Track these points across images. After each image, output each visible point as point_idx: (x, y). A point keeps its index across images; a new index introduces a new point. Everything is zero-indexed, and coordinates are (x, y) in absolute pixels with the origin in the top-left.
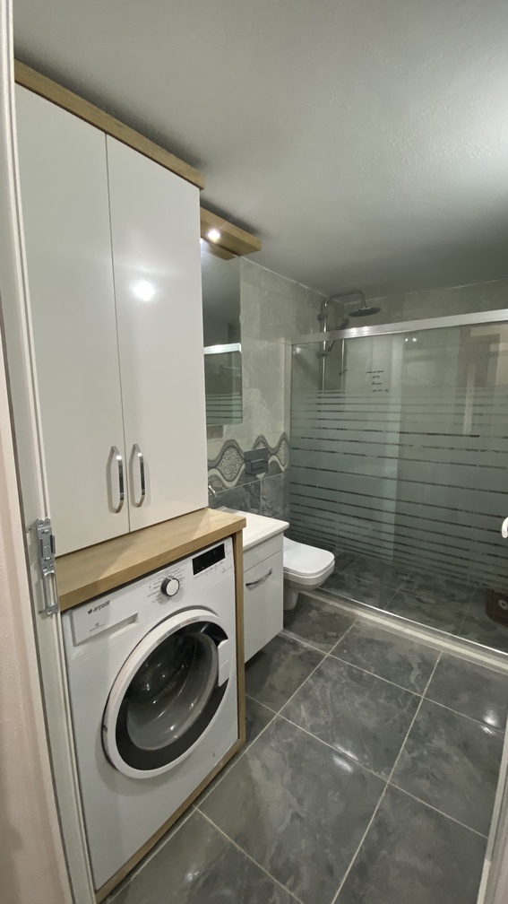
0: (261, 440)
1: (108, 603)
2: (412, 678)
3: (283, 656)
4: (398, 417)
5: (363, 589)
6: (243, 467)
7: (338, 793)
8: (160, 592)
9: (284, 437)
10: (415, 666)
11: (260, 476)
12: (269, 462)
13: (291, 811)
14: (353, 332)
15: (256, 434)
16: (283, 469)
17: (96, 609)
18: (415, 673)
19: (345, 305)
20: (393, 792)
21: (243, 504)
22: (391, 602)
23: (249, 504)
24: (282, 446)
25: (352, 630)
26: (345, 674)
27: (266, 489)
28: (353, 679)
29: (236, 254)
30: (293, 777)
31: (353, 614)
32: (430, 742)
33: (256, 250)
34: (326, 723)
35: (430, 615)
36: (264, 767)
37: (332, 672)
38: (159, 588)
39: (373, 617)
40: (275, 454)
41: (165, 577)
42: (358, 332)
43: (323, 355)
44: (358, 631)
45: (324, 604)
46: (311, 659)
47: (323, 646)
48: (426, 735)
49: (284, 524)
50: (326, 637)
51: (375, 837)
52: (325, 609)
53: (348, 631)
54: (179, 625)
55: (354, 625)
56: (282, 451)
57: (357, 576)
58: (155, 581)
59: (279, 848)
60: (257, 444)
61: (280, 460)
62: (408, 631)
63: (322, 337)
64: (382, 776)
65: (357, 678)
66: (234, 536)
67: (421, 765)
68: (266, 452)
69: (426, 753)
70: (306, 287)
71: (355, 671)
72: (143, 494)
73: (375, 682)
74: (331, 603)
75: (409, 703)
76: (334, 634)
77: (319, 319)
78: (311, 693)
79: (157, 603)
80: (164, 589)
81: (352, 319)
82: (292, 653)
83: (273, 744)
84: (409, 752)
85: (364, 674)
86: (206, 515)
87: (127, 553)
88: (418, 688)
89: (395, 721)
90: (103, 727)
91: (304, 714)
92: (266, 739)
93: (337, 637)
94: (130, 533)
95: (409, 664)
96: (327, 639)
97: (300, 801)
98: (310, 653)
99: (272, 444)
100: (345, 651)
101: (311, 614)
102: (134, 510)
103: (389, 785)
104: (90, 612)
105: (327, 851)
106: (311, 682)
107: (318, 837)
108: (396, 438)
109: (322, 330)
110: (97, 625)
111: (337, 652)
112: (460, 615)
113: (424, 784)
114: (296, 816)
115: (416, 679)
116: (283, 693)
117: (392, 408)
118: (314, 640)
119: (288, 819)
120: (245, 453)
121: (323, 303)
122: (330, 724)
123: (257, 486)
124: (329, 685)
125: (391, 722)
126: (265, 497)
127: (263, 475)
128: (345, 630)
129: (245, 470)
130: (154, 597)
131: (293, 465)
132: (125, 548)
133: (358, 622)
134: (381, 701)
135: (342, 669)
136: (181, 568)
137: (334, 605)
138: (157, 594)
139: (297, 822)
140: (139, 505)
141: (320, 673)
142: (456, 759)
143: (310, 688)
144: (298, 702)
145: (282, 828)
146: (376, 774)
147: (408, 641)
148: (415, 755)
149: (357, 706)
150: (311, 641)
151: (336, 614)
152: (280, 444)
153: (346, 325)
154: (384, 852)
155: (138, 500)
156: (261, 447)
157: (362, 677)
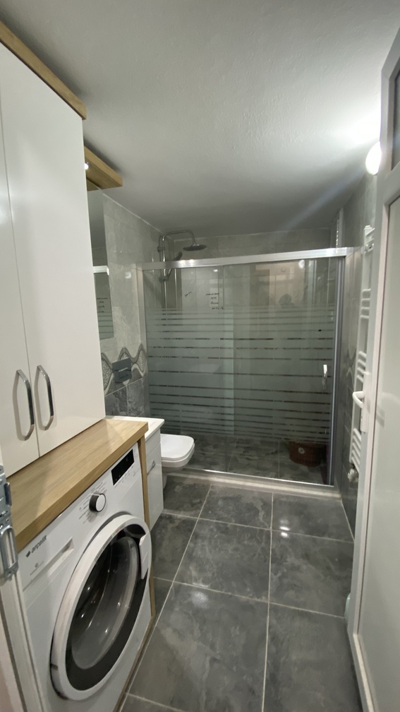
0: (125, 351)
1: (45, 538)
2: (261, 518)
3: (163, 531)
4: (231, 328)
5: (209, 460)
6: (112, 376)
7: (238, 628)
8: (89, 511)
9: (141, 348)
10: (260, 509)
11: (126, 383)
12: (132, 370)
13: (208, 658)
15: (120, 346)
16: (142, 374)
17: (34, 549)
18: (262, 514)
20: (275, 609)
21: (114, 409)
22: (231, 466)
23: (118, 409)
24: (141, 355)
25: (210, 494)
26: (215, 530)
27: (131, 393)
28: (222, 532)
30: (201, 629)
31: (208, 481)
32: (286, 561)
33: (119, 185)
34: (213, 574)
35: (258, 468)
36: (175, 630)
37: (205, 532)
38: (88, 507)
40: (135, 363)
41: (92, 494)
42: (187, 263)
43: (164, 280)
44: (214, 493)
45: (185, 478)
46: (187, 526)
47: (193, 513)
48: (282, 557)
49: (160, 422)
50: (193, 505)
51: (274, 649)
52: (186, 482)
53: (208, 495)
54: (111, 537)
55: (210, 489)
56: (140, 359)
58: (84, 501)
59: (208, 694)
60: (121, 356)
61: (140, 367)
62: (249, 484)
63: (159, 266)
64: (263, 600)
65: (224, 530)
66: (139, 442)
67: (285, 581)
68: (129, 362)
69: (285, 570)
70: (148, 224)
71: (221, 526)
72: (52, 414)
73: (238, 530)
74: (190, 476)
75: (264, 537)
76: (198, 500)
77: (159, 251)
78: (194, 554)
79: (87, 521)
80: (93, 507)
81: (185, 253)
82: (170, 526)
83: (177, 609)
84: (275, 574)
85: (228, 526)
86: (108, 427)
88: (267, 525)
89: (259, 555)
90: (52, 666)
91: (194, 573)
92: (170, 607)
93: (201, 503)
94: (40, 458)
95: (255, 508)
96: (194, 506)
97: (212, 647)
98: (184, 522)
99: (133, 354)
100: (210, 512)
101: (176, 490)
102: (42, 433)
103: (270, 604)
104: (28, 555)
105: (245, 677)
106: (192, 545)
107: (234, 668)
108: (230, 344)
109: (161, 260)
110: (37, 566)
111: (205, 514)
112: (276, 464)
113: (291, 594)
114: (213, 660)
115: (263, 518)
116: (172, 561)
117: (226, 322)
118: (184, 510)
119: (207, 665)
120: (113, 364)
121: (161, 237)
122: (216, 575)
123: (124, 392)
124: (206, 543)
125: (257, 556)
126: (130, 400)
127: (128, 381)
128: (205, 495)
129: (114, 379)
130: (85, 517)
131: (151, 371)
133: (212, 486)
134: (246, 542)
135: (212, 527)
136: (104, 482)
137: (193, 477)
138: (87, 513)
139: (216, 665)
140: (47, 428)
141: (196, 536)
142: (304, 567)
143: (193, 551)
144: (186, 565)
145: (206, 675)
146: (259, 600)
147: (251, 491)
148: (279, 574)
149: (230, 552)
150: (182, 512)
151: (195, 485)
152: (139, 354)
153: (179, 258)
154: (283, 659)
155: (45, 423)
156: (125, 357)
157: (227, 528)
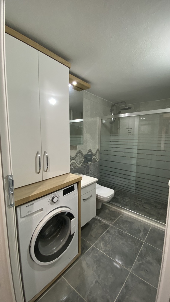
0: (90, 151)
1: (33, 204)
3: (96, 225)
4: (137, 144)
6: (84, 160)
7: (112, 275)
9: (98, 150)
10: (142, 231)
12: (93, 158)
14: (122, 115)
16: (97, 161)
17: (29, 206)
18: (142, 233)
19: (120, 106)
21: (83, 172)
22: (135, 208)
23: (85, 172)
26: (117, 232)
27: (91, 167)
29: (82, 89)
30: (97, 268)
31: (121, 211)
33: (89, 88)
34: (110, 249)
35: (148, 213)
36: (87, 263)
38: (51, 200)
39: (128, 213)
40: (95, 156)
41: (53, 196)
43: (112, 123)
44: (122, 217)
46: (106, 227)
47: (110, 222)
49: (97, 179)
51: (125, 291)
52: (111, 209)
53: (119, 217)
54: (57, 213)
56: (97, 155)
57: (123, 198)
58: (50, 197)
59: (91, 292)
61: (97, 158)
62: (140, 218)
63: (112, 117)
64: (128, 269)
65: (121, 234)
66: (78, 183)
67: (142, 266)
68: (92, 155)
69: (144, 262)
70: (106, 100)
71: (120, 231)
72: (47, 168)
73: (127, 236)
74: (113, 207)
75: (139, 244)
76: (114, 218)
77: (111, 111)
79: (50, 204)
82: (99, 224)
83: (90, 256)
84: (138, 261)
86: (69, 176)
87: (40, 188)
88: (142, 239)
89: (134, 250)
90: (30, 247)
91: (102, 246)
92: (88, 254)
94: (43, 181)
95: (140, 230)
96: (111, 220)
97: (99, 277)
98: (105, 224)
99: (94, 152)
100: (117, 224)
101: (106, 211)
102: (44, 173)
103: (131, 273)
104: (27, 207)
105: (107, 295)
106: (105, 234)
108: (136, 151)
109: (112, 115)
110: (29, 211)
112: (159, 213)
113: (143, 273)
114: (97, 282)
115: (142, 235)
117: (135, 141)
118: (107, 220)
119: (94, 282)
120: (85, 155)
121: (112, 106)
123: (88, 166)
124: (111, 236)
125: (132, 250)
126: (91, 170)
127: (90, 162)
131: (101, 160)
132: (40, 186)
133: (122, 214)
134: (129, 242)
135: (116, 230)
136: (59, 193)
138: (50, 202)
139: (97, 284)
140: (46, 171)
141: (108, 232)
142: (155, 264)
143: (104, 237)
144: (100, 241)
145: (92, 286)
146: (126, 269)
147: (140, 222)
148: (140, 262)
149: (120, 244)
150: (105, 220)
151: (115, 211)
152: (96, 152)
153: (120, 113)
155: (45, 170)
156: (90, 153)
